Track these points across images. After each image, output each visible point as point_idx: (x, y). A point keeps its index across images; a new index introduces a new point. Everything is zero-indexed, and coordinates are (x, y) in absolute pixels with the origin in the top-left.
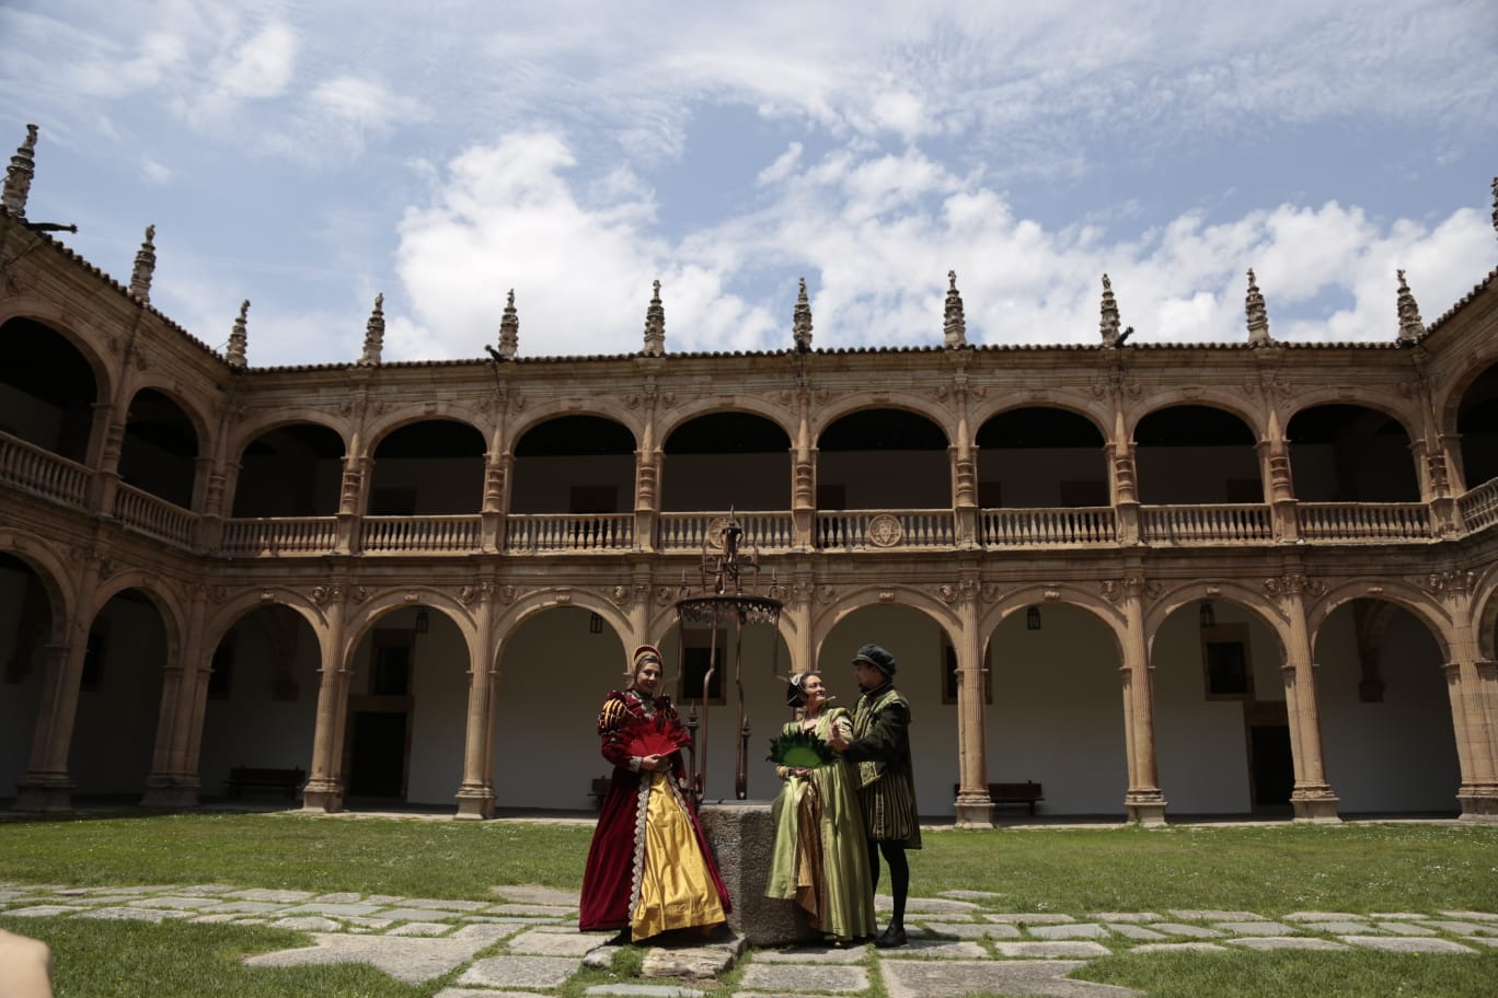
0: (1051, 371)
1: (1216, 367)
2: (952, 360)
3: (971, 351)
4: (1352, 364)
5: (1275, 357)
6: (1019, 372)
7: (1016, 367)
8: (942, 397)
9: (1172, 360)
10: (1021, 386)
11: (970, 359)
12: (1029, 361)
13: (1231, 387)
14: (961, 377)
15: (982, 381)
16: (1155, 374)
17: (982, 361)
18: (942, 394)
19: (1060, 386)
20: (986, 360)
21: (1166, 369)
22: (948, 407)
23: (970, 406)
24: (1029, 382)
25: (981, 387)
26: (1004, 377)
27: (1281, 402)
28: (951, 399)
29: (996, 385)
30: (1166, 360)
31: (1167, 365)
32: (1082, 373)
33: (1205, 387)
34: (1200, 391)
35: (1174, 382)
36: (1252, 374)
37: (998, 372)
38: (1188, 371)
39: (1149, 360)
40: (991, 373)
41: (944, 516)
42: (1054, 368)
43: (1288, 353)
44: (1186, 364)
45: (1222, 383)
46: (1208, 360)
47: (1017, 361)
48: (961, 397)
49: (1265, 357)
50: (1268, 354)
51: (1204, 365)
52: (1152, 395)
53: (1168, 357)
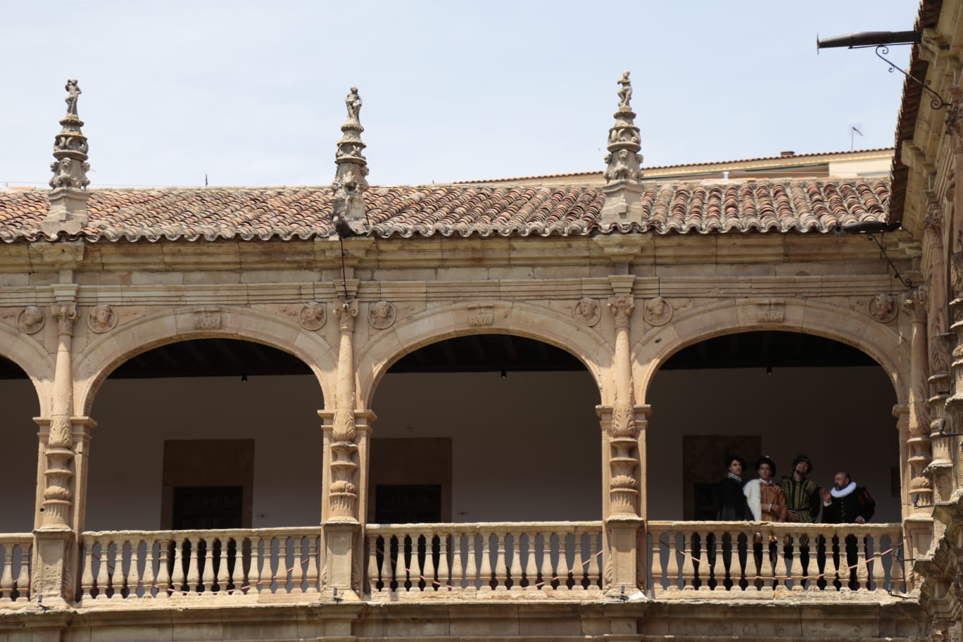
0: (234, 276)
1: (533, 266)
2: (47, 259)
3: (80, 243)
4: (787, 258)
5: (636, 251)
6: (177, 277)
7: (170, 268)
8: (30, 326)
9: (447, 255)
10: (176, 304)
11: (80, 258)
12: (194, 259)
13: (555, 304)
14: (65, 289)
15: (105, 294)
16: (418, 283)
17: (105, 260)
18: (29, 320)
19: (248, 305)
20: (112, 257)
21: (441, 271)
22: (42, 343)
23: (80, 342)
24: (192, 297)
25: (103, 307)
26: (147, 287)
27: (645, 331)
28: (48, 330)
29: (132, 303)
30: (439, 256)
31: (443, 264)
32: (289, 280)
33: (509, 304)
34: (499, 313)
35: (454, 295)
36: (595, 281)
37: (137, 278)
38: (480, 275)
39: (405, 256)
40: (126, 281)
41: (17, 544)
42: (240, 271)
43: (660, 242)
44: (478, 262)
45: (542, 298)
46: (514, 255)
47: (168, 259)
48: (64, 326)
49: (616, 250)
50: (621, 245)
51: (510, 264)
52: (410, 319)
53: (442, 251)
